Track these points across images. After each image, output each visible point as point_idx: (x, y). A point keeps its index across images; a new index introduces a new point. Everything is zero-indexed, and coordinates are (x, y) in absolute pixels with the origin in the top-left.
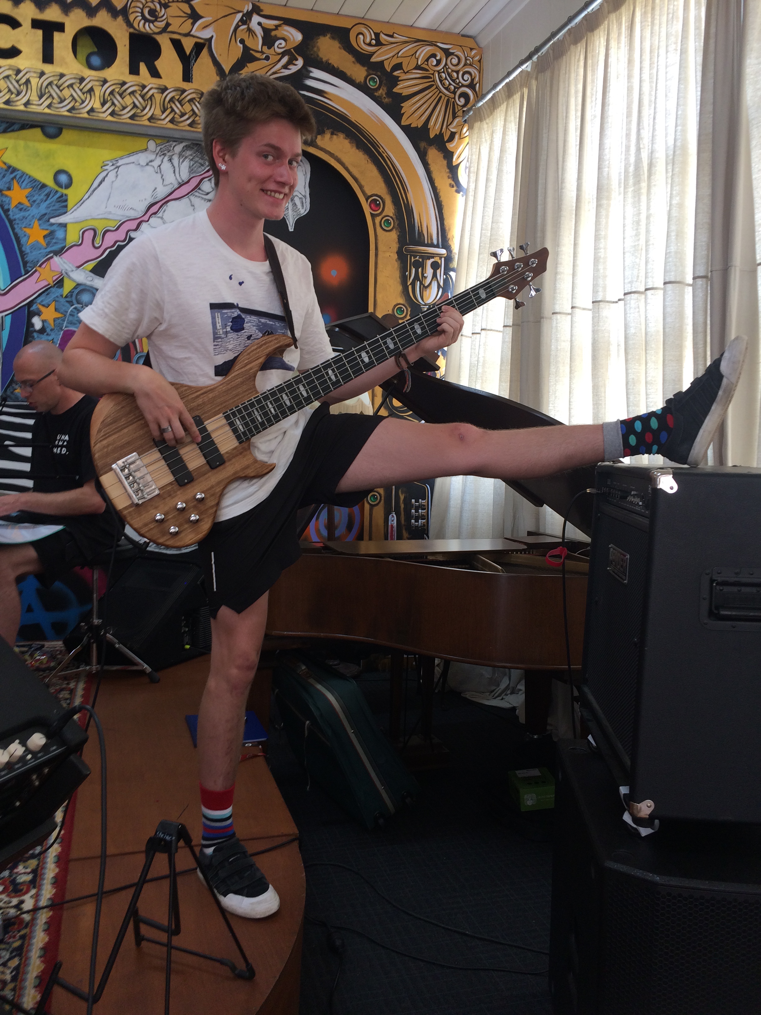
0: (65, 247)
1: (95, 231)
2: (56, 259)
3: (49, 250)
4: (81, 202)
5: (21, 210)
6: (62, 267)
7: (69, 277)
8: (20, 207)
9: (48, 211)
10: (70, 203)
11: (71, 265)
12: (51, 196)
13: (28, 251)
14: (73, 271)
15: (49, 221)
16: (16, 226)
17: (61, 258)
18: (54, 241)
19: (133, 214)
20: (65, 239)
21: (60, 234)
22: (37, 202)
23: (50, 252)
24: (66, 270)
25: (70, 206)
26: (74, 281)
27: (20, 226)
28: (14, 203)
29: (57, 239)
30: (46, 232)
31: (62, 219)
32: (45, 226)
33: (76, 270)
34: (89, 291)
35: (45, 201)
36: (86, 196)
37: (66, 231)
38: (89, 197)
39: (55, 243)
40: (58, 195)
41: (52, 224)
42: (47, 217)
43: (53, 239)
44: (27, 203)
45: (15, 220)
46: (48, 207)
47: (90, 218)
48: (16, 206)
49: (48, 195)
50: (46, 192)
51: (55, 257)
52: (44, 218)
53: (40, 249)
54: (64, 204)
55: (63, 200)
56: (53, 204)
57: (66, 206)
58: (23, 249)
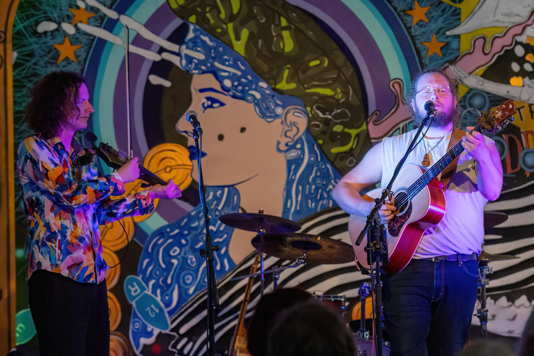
0: (459, 56)
1: (484, 38)
2: (452, 68)
3: (445, 59)
4: (472, 13)
5: (421, 26)
6: (456, 75)
7: (463, 83)
8: (421, 24)
9: (443, 25)
10: (463, 16)
11: (464, 73)
12: (447, 11)
13: (427, 63)
14: (465, 77)
15: (444, 34)
16: (417, 42)
17: (456, 67)
18: (450, 51)
19: (518, 20)
20: (459, 49)
21: (454, 45)
22: (435, 17)
23: (447, 62)
24: (460, 77)
25: (462, 19)
26: (467, 86)
27: (420, 41)
28: (416, 20)
29: (452, 49)
30: (442, 44)
31: (456, 31)
32: (441, 39)
33: (469, 76)
34: (480, 94)
35: (442, 16)
36: (477, 8)
37: (459, 42)
38: (479, 8)
39: (451, 53)
40: (453, 9)
41: (448, 36)
42: (443, 31)
43: (448, 50)
44: (425, 19)
45: (416, 36)
46: (444, 22)
47: (480, 27)
48: (417, 24)
49: (444, 11)
50: (442, 8)
51: (450, 66)
52: (440, 31)
53: (437, 60)
54: (458, 17)
55: (457, 13)
56: (448, 18)
57: (460, 19)
58: (423, 61)
